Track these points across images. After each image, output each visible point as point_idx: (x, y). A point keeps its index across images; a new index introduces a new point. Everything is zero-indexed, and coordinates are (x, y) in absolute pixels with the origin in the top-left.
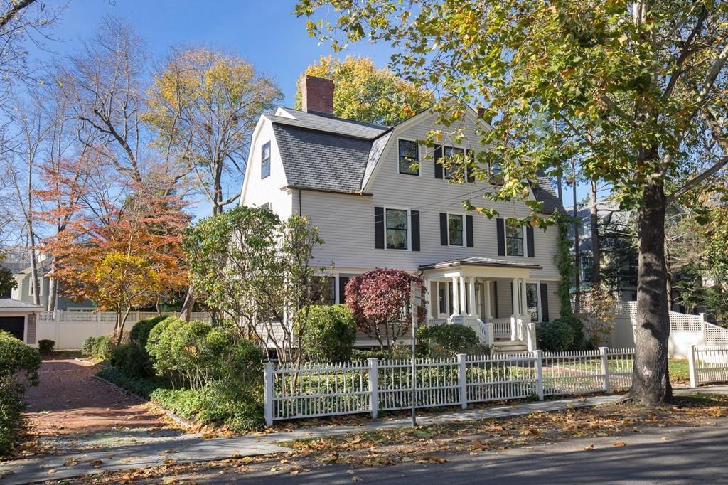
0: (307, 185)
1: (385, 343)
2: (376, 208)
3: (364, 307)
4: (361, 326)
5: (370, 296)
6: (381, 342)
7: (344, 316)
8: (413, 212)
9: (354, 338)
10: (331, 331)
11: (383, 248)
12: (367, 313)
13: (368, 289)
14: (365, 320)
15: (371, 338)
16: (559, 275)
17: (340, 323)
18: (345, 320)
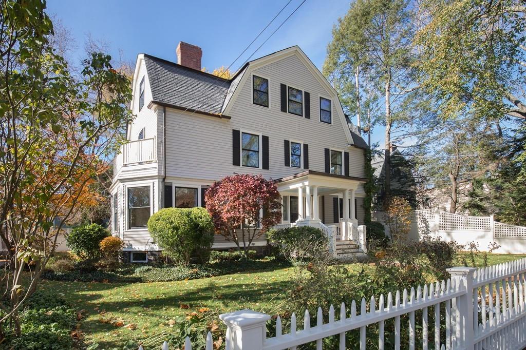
0: (171, 103)
1: (241, 245)
2: (233, 130)
3: (223, 210)
4: (219, 229)
5: (228, 199)
6: (237, 244)
7: (201, 218)
8: (263, 137)
9: (212, 241)
10: (186, 233)
11: (240, 165)
12: (225, 216)
13: (226, 192)
14: (223, 224)
15: (228, 240)
16: (364, 193)
17: (196, 225)
18: (202, 222)
